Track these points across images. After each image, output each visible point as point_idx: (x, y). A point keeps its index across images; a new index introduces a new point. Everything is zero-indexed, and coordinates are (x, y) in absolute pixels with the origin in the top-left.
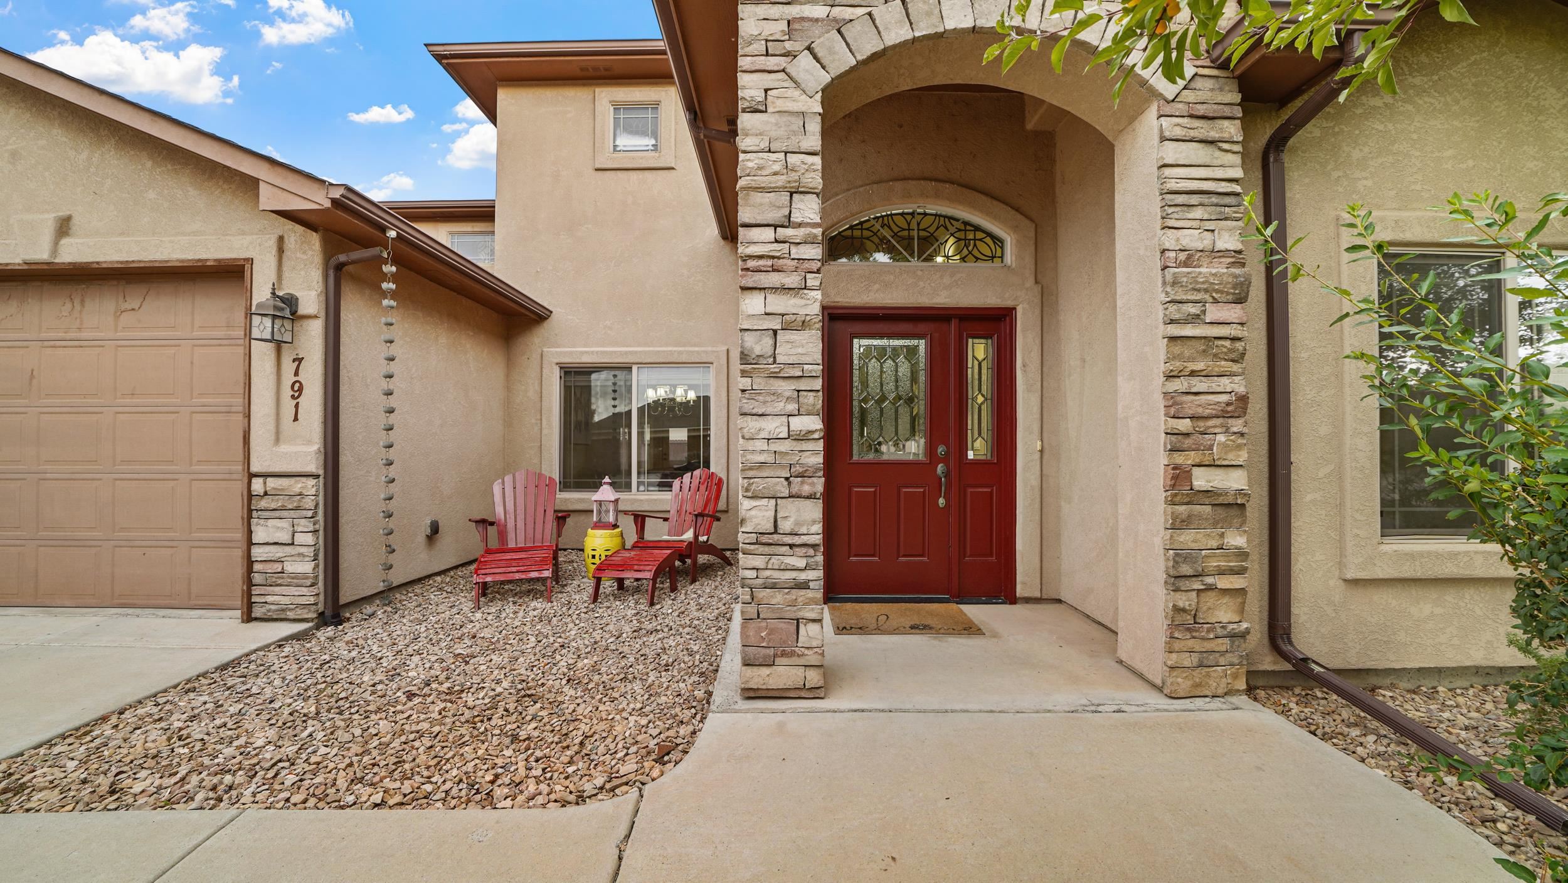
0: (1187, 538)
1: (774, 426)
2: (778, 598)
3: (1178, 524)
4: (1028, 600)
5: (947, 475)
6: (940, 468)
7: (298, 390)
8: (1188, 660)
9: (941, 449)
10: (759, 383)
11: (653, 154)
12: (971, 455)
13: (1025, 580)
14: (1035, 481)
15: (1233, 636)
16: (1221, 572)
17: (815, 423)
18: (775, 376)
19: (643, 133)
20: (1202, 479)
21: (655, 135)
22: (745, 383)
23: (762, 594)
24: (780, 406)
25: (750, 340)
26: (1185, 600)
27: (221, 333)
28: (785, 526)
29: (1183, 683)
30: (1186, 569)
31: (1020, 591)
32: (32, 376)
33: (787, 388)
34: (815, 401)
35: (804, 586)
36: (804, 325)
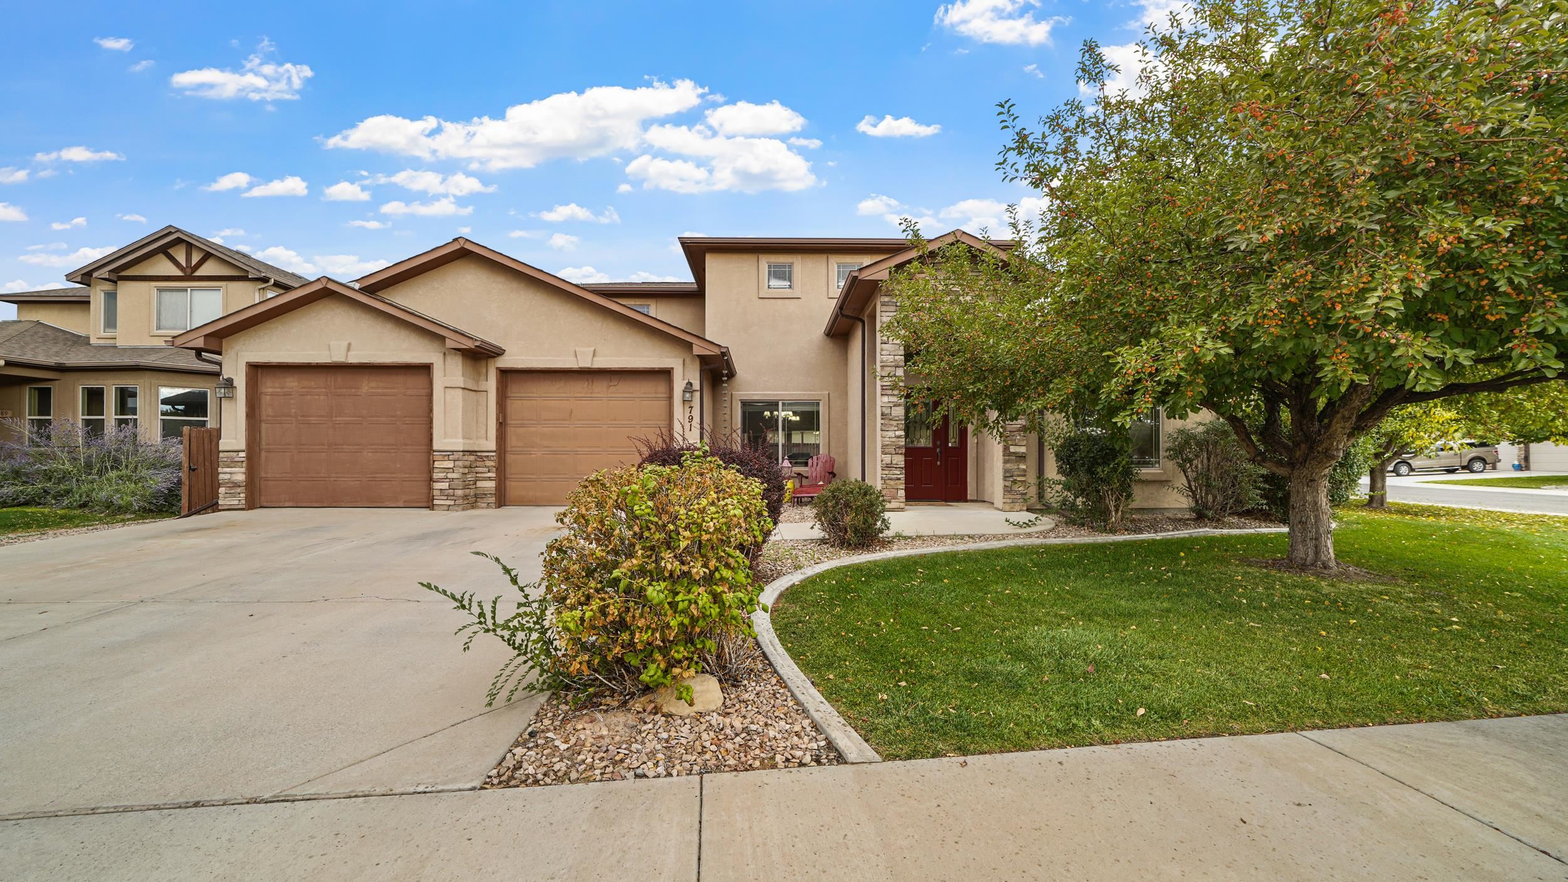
0: (1008, 466)
1: (891, 434)
2: (892, 483)
3: (1005, 462)
4: (972, 501)
5: (941, 452)
6: (938, 450)
7: (691, 419)
8: (1009, 501)
9: (938, 443)
10: (886, 422)
11: (789, 290)
12: (950, 445)
13: (971, 493)
14: (974, 455)
15: (1022, 494)
16: (1019, 476)
17: (902, 433)
18: (891, 420)
19: (784, 279)
20: (1012, 449)
21: (790, 281)
22: (883, 421)
23: (887, 482)
24: (893, 428)
25: (884, 409)
26: (1007, 484)
27: (653, 395)
28: (894, 462)
29: (1007, 507)
30: (1008, 475)
31: (969, 497)
32: (571, 412)
33: (894, 423)
34: (903, 427)
35: (899, 479)
36: (900, 405)
